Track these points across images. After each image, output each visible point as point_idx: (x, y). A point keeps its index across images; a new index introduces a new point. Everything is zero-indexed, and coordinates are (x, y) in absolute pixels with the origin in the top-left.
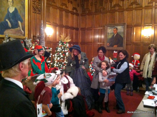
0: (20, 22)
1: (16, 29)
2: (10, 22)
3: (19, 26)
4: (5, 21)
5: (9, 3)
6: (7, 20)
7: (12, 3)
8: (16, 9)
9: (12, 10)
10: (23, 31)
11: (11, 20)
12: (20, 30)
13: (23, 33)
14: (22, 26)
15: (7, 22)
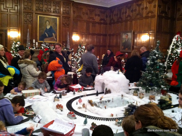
0: (53, 34)
1: (51, 38)
2: (48, 34)
3: (53, 36)
4: (44, 33)
5: (47, 24)
6: (46, 33)
7: (48, 24)
8: (51, 26)
9: (48, 27)
10: (55, 39)
11: (48, 32)
12: (54, 38)
13: (56, 40)
14: (55, 36)
15: (46, 34)
